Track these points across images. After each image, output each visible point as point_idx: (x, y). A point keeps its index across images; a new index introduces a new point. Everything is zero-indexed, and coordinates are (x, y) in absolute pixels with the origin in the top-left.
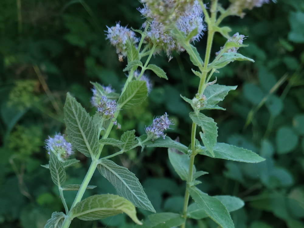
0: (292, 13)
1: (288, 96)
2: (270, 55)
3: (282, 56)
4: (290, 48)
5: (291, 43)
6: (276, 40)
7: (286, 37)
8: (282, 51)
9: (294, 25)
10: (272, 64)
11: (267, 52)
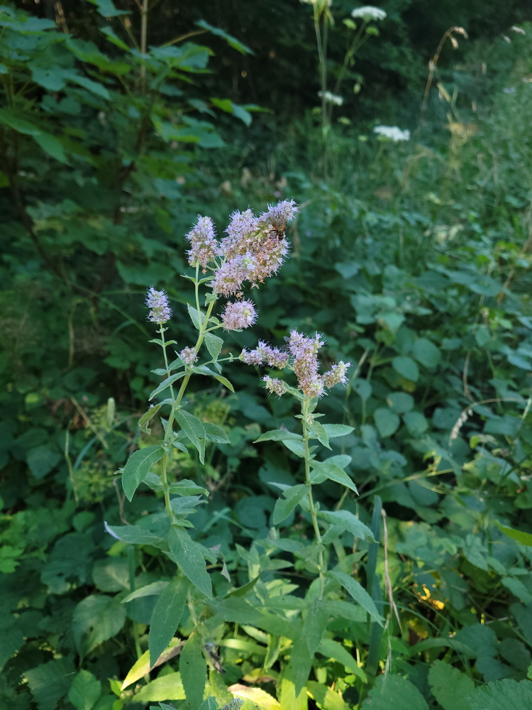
0: (352, 297)
1: (373, 378)
2: (343, 340)
3: (355, 339)
4: (361, 330)
5: (361, 325)
6: (344, 325)
7: (353, 320)
8: (354, 334)
9: (358, 308)
10: (346, 349)
11: (337, 338)
